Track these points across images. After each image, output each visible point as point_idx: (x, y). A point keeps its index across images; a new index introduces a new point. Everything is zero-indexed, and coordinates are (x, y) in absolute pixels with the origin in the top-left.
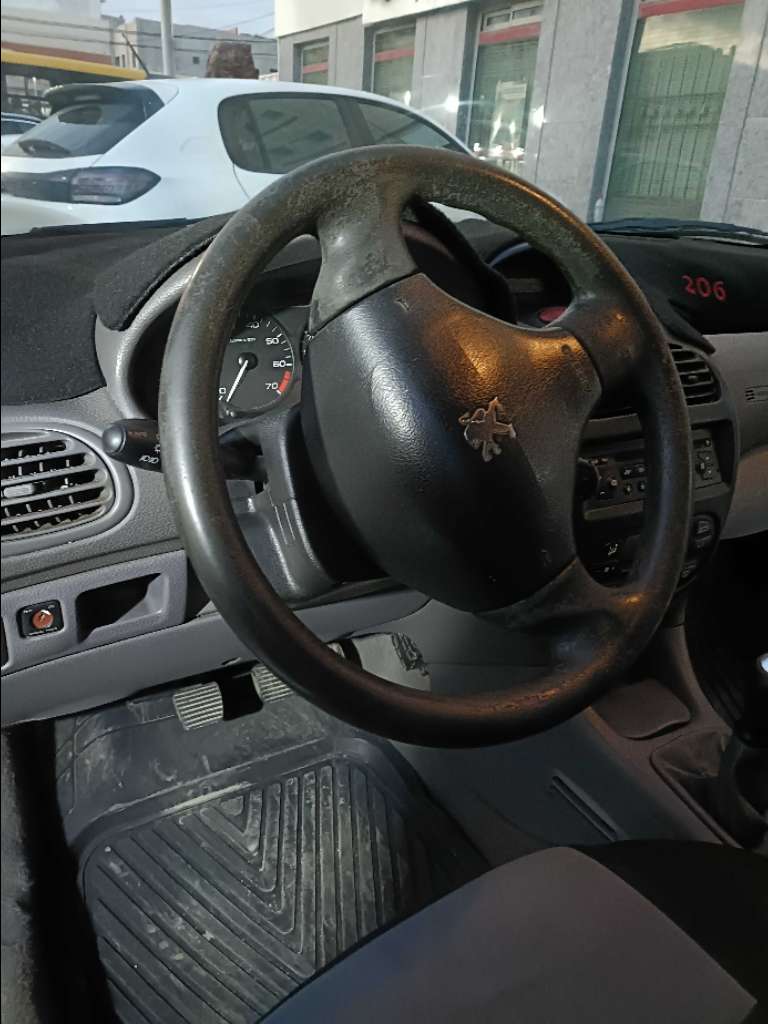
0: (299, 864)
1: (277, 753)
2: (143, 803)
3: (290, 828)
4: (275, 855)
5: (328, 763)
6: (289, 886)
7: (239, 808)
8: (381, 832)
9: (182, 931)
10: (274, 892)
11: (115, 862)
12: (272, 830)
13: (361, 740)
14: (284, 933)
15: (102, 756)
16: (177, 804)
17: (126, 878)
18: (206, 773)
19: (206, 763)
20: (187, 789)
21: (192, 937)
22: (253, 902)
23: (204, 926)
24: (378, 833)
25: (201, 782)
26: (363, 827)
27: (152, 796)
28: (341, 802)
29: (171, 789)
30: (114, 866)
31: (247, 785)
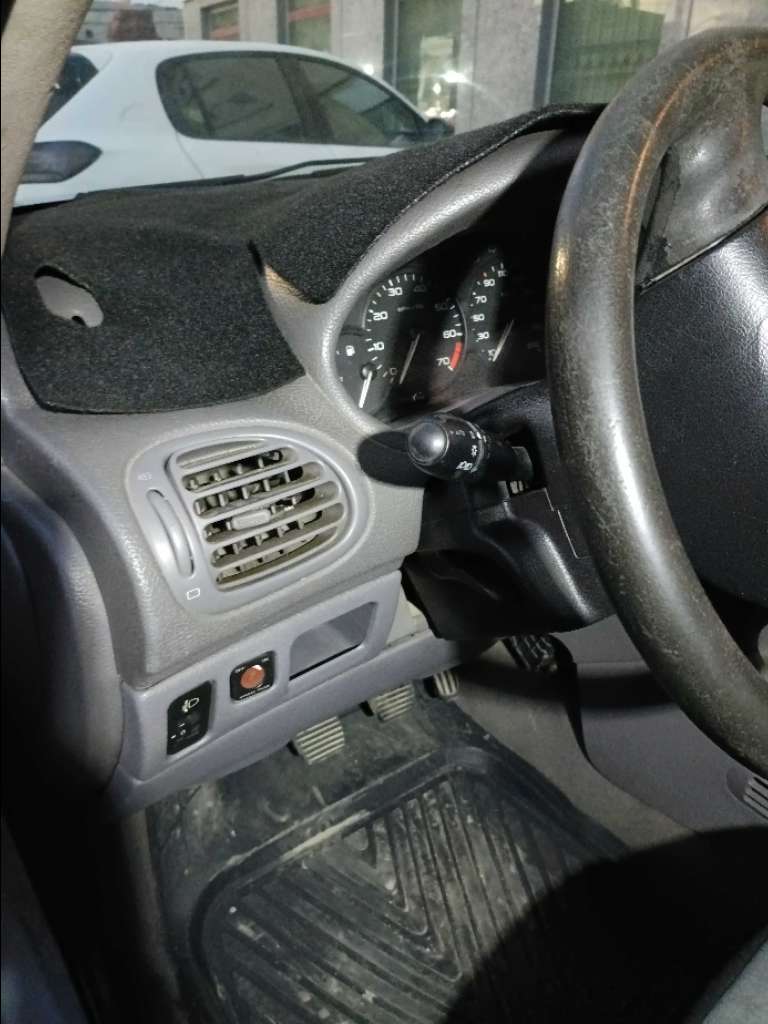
0: (445, 898)
1: (391, 774)
2: (261, 851)
3: (424, 856)
4: (416, 891)
5: (444, 778)
6: (442, 925)
7: (364, 842)
8: (524, 850)
9: (339, 993)
10: (428, 934)
11: (246, 924)
12: (406, 864)
13: (473, 749)
14: (453, 980)
15: (210, 804)
16: (296, 845)
17: (263, 940)
18: (320, 807)
19: (319, 795)
20: (304, 828)
21: (352, 1000)
22: (408, 947)
23: (362, 984)
24: (520, 851)
25: (319, 817)
26: (501, 847)
27: (271, 840)
28: (470, 820)
29: (288, 831)
30: (244, 928)
31: (364, 814)
